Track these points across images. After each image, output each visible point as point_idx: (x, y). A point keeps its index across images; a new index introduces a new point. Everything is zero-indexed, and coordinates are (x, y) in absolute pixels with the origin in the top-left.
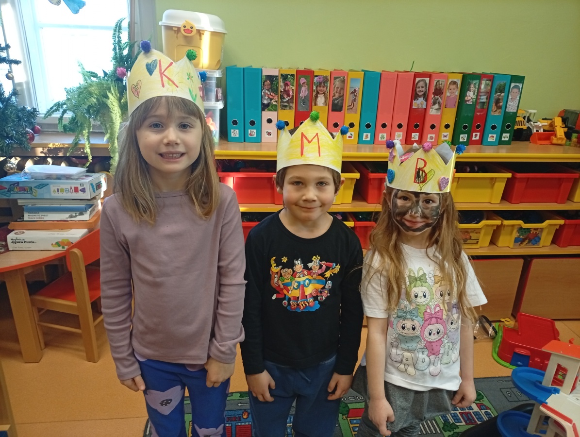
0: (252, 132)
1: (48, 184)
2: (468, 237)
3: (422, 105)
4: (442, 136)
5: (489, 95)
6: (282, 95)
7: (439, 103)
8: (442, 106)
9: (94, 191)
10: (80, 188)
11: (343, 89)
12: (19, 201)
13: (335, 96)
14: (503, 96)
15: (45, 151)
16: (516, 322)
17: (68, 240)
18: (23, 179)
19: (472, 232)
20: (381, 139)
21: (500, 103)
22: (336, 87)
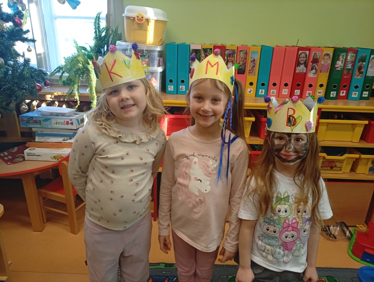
0: (183, 87)
1: (50, 119)
2: (334, 165)
3: (303, 70)
4: (318, 93)
5: (354, 63)
7: (316, 69)
8: (318, 71)
9: (79, 124)
10: (70, 122)
11: (245, 58)
12: (33, 129)
13: (240, 63)
14: (364, 65)
15: (53, 97)
16: (368, 228)
17: (60, 155)
18: (36, 115)
19: (337, 162)
20: (272, 94)
21: (362, 69)
22: (241, 57)
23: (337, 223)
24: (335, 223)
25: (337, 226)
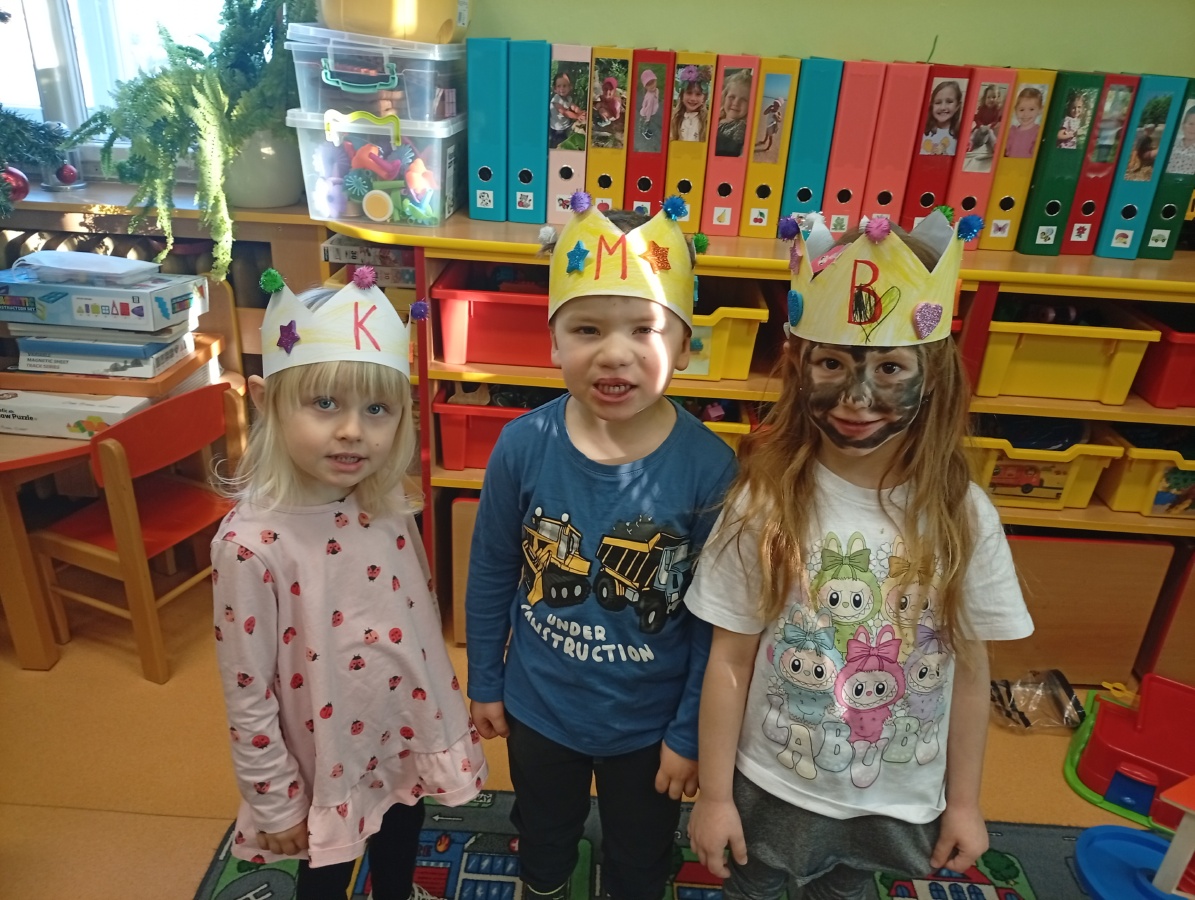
0: (525, 197)
1: (66, 294)
2: (1035, 481)
4: (993, 229)
5: (1126, 123)
6: (598, 112)
7: (989, 143)
8: (996, 151)
9: (166, 315)
10: (132, 306)
11: (745, 100)
12: (11, 327)
13: (724, 117)
14: (1160, 132)
15: (89, 221)
16: (1138, 693)
17: (99, 418)
18: (19, 280)
19: (1048, 469)
20: (836, 228)
21: (1151, 149)
22: (729, 94)
23: (1035, 674)
24: (1030, 675)
25: (1036, 684)
